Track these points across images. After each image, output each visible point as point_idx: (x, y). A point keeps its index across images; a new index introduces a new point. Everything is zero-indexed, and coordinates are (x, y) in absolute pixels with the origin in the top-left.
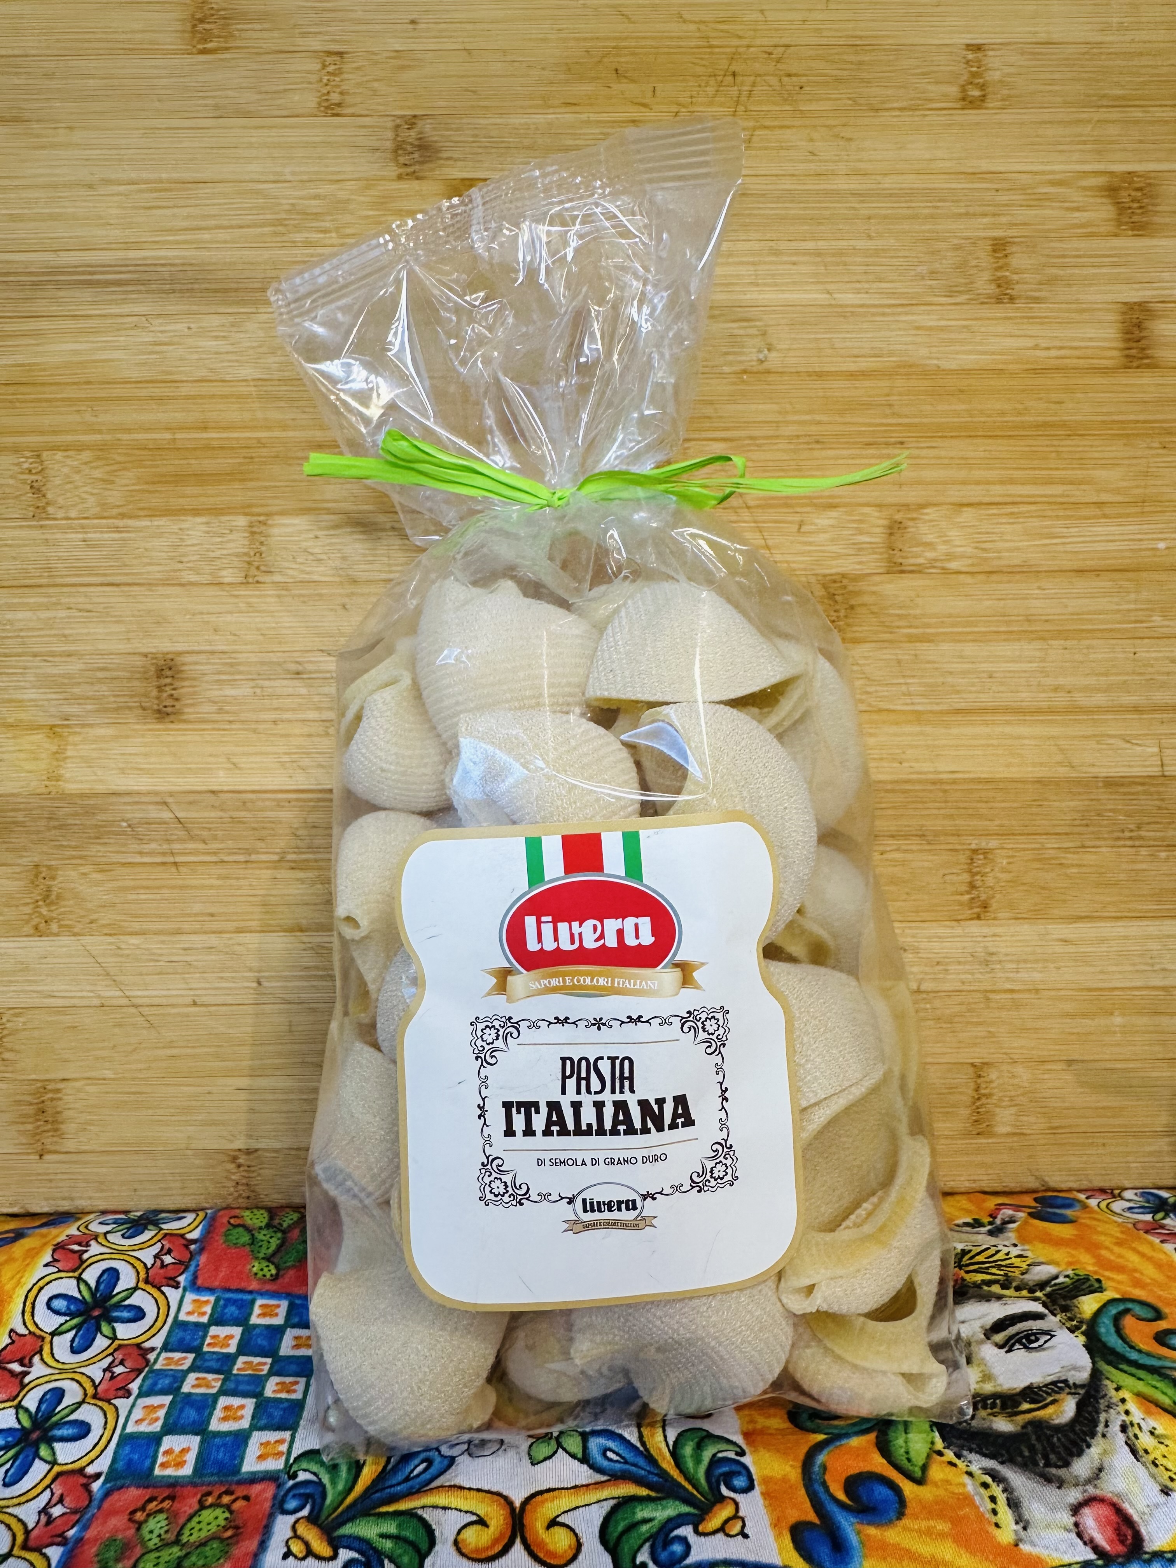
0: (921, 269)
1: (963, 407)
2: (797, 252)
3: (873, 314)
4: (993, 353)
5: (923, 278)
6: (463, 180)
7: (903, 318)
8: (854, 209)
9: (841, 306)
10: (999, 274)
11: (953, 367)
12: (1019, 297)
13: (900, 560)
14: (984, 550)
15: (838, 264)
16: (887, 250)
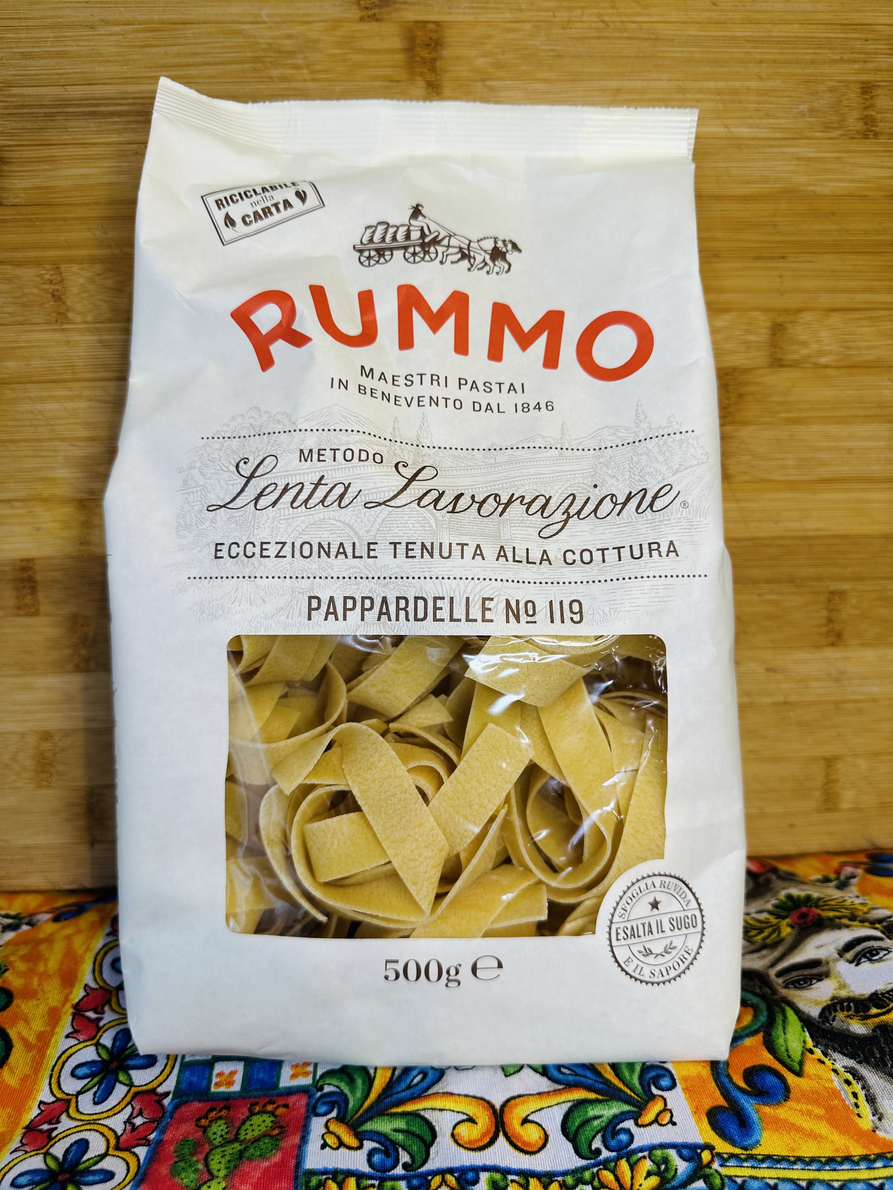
0: (804, 107)
1: (835, 227)
3: (762, 146)
4: (860, 181)
5: (804, 115)
6: (417, 22)
7: (787, 150)
8: (748, 53)
9: (736, 139)
10: (866, 113)
11: (827, 193)
12: (882, 133)
13: (779, 356)
14: (846, 348)
15: (734, 102)
16: (775, 90)
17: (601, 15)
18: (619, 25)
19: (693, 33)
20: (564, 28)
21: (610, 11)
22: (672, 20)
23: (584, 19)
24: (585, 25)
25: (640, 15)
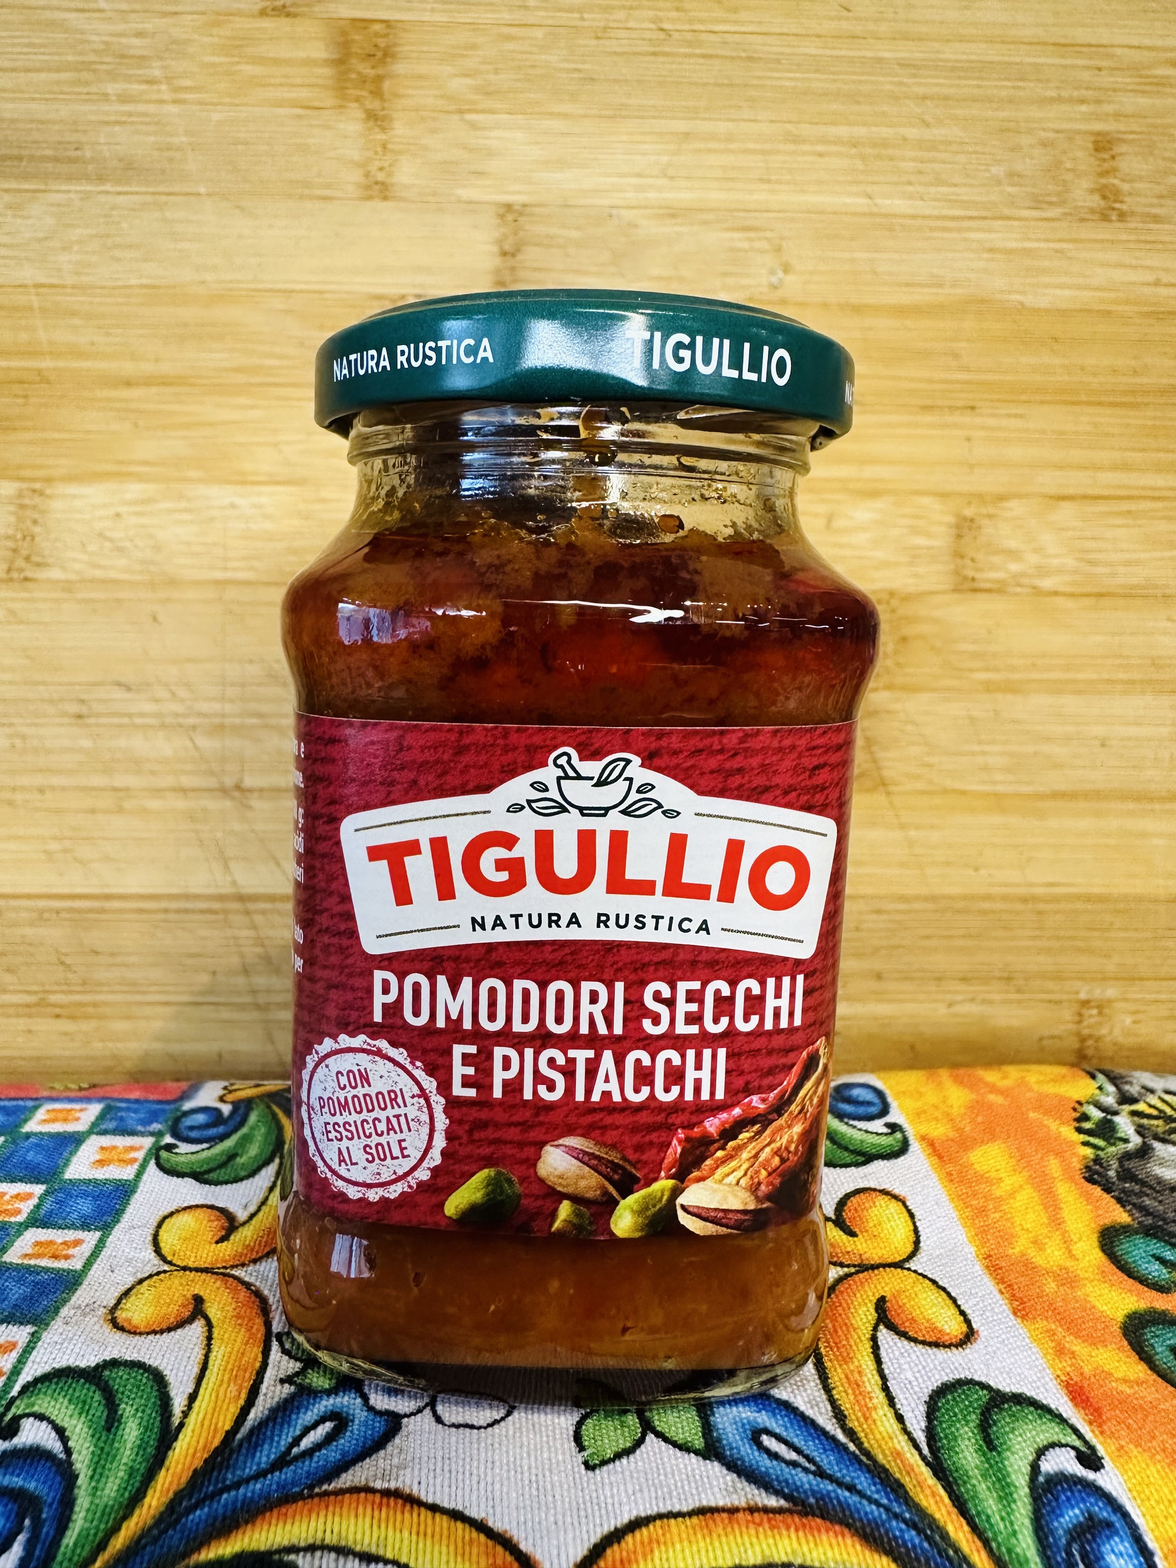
0: (998, 170)
1: (1058, 361)
2: (825, 141)
3: (932, 229)
4: (1097, 289)
5: (999, 183)
6: (355, 20)
7: (974, 236)
8: (903, 84)
9: (886, 216)
10: (1104, 181)
11: (1042, 305)
12: (1133, 213)
13: (970, 573)
14: (1089, 562)
15: (879, 157)
16: (950, 143)
17: (661, 20)
18: (689, 36)
19: (813, 51)
20: (597, 38)
21: (674, 14)
22: (777, 30)
23: (631, 25)
24: (634, 35)
25: (725, 21)
